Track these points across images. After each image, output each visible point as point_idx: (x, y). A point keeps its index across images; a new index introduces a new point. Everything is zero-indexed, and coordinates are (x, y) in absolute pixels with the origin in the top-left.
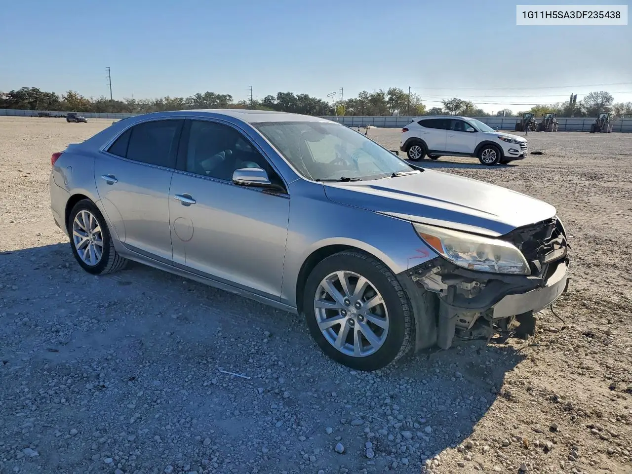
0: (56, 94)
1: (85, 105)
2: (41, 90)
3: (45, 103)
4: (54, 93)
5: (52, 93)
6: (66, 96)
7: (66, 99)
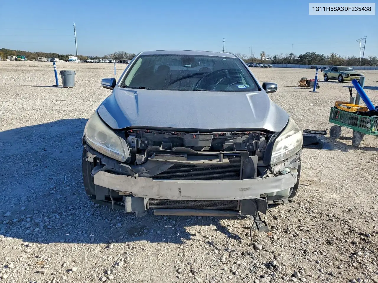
0: (324, 55)
1: (339, 62)
2: (316, 54)
3: (317, 60)
4: (323, 55)
5: (322, 55)
6: (330, 57)
7: (329, 58)
